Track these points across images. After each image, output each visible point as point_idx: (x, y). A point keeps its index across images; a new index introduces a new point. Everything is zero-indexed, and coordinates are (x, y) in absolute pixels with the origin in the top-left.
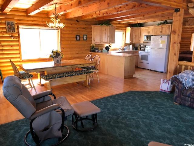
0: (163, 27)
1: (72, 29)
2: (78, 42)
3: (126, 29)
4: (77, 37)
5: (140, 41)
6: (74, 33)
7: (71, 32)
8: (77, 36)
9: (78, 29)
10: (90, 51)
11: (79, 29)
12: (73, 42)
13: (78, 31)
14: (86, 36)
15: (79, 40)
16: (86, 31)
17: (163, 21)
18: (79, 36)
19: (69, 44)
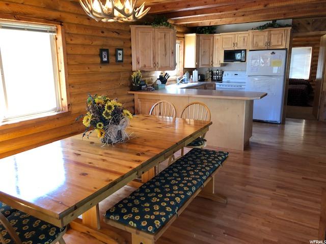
0: (272, 32)
1: (89, 32)
2: (104, 69)
3: (184, 38)
4: (104, 54)
5: (212, 61)
6: (95, 43)
7: (87, 42)
8: (102, 50)
9: (103, 32)
10: (129, 89)
11: (105, 34)
12: (94, 69)
13: (103, 37)
14: (120, 52)
15: (107, 62)
16: (120, 39)
17: (268, 22)
18: (107, 51)
19: (85, 74)
